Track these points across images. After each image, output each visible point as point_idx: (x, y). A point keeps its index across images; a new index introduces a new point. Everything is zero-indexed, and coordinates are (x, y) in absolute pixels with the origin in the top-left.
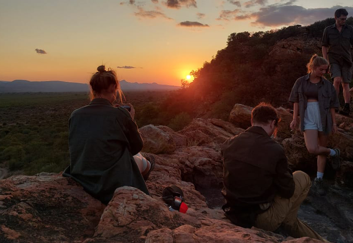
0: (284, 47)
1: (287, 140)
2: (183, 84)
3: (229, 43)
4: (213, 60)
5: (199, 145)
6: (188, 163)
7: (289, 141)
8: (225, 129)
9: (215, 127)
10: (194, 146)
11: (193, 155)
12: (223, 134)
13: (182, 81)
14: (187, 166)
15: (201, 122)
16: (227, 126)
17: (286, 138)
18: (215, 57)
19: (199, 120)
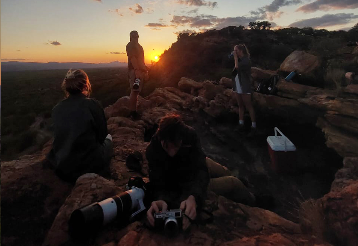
0: (207, 41)
1: (212, 101)
2: (152, 63)
3: (178, 39)
4: (169, 49)
5: (159, 106)
6: (150, 121)
7: (213, 102)
8: (176, 94)
9: (169, 93)
10: (155, 108)
11: (155, 115)
12: (174, 98)
13: (152, 61)
14: (149, 124)
15: (160, 91)
16: (176, 92)
17: (212, 100)
18: (170, 47)
19: (159, 89)
